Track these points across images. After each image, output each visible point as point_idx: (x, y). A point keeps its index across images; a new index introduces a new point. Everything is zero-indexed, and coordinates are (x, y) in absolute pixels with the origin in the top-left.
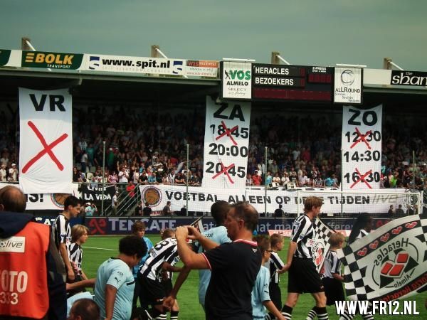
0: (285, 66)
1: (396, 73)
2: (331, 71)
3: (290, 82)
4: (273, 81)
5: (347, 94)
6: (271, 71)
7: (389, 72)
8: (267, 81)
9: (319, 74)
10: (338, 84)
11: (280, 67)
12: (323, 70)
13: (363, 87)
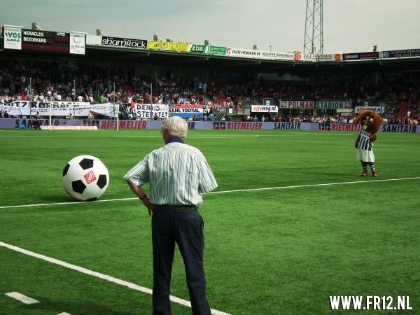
0: (41, 31)
1: (104, 38)
2: (68, 35)
3: (44, 41)
4: (34, 40)
5: (77, 49)
6: (33, 34)
7: (100, 37)
8: (30, 40)
9: (61, 37)
10: (72, 43)
11: (38, 31)
12: (63, 34)
13: (86, 45)
